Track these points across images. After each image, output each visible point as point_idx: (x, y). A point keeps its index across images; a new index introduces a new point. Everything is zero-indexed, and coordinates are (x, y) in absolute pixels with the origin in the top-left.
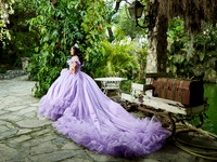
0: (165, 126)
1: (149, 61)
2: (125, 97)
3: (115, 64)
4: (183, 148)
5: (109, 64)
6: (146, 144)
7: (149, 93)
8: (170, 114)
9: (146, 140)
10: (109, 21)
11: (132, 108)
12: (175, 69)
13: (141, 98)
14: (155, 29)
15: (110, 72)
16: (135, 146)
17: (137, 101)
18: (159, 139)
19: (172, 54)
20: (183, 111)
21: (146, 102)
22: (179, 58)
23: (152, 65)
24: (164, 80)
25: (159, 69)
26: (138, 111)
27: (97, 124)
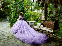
0: (47, 35)
1: (42, 16)
2: (35, 27)
3: (33, 17)
5: (31, 17)
6: (42, 41)
7: (42, 26)
9: (41, 40)
10: (31, 5)
11: (38, 30)
12: (50, 18)
13: (40, 27)
15: (31, 20)
16: (38, 42)
17: (39, 28)
18: (45, 39)
19: (49, 14)
20: (52, 31)
21: (42, 28)
22: (51, 15)
24: (47, 22)
25: (45, 18)
27: (27, 35)
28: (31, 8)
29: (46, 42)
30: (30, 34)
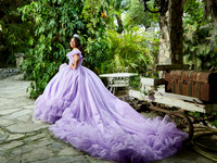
1: (161, 52)
2: (133, 94)
3: (124, 57)
4: (203, 153)
5: (117, 57)
6: (158, 148)
8: (186, 112)
11: (143, 108)
12: (199, 63)
13: (151, 95)
14: (167, 14)
15: (119, 67)
17: (147, 99)
18: (173, 142)
19: (195, 45)
20: (201, 109)
21: (158, 99)
22: (204, 49)
23: (165, 57)
24: (178, 72)
25: (173, 60)
26: (150, 111)
27: (101, 126)
28: (116, 22)
29: (175, 151)
30: (113, 124)
